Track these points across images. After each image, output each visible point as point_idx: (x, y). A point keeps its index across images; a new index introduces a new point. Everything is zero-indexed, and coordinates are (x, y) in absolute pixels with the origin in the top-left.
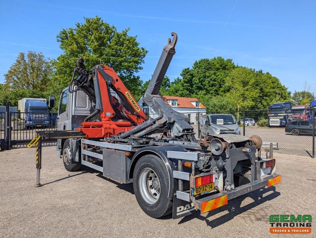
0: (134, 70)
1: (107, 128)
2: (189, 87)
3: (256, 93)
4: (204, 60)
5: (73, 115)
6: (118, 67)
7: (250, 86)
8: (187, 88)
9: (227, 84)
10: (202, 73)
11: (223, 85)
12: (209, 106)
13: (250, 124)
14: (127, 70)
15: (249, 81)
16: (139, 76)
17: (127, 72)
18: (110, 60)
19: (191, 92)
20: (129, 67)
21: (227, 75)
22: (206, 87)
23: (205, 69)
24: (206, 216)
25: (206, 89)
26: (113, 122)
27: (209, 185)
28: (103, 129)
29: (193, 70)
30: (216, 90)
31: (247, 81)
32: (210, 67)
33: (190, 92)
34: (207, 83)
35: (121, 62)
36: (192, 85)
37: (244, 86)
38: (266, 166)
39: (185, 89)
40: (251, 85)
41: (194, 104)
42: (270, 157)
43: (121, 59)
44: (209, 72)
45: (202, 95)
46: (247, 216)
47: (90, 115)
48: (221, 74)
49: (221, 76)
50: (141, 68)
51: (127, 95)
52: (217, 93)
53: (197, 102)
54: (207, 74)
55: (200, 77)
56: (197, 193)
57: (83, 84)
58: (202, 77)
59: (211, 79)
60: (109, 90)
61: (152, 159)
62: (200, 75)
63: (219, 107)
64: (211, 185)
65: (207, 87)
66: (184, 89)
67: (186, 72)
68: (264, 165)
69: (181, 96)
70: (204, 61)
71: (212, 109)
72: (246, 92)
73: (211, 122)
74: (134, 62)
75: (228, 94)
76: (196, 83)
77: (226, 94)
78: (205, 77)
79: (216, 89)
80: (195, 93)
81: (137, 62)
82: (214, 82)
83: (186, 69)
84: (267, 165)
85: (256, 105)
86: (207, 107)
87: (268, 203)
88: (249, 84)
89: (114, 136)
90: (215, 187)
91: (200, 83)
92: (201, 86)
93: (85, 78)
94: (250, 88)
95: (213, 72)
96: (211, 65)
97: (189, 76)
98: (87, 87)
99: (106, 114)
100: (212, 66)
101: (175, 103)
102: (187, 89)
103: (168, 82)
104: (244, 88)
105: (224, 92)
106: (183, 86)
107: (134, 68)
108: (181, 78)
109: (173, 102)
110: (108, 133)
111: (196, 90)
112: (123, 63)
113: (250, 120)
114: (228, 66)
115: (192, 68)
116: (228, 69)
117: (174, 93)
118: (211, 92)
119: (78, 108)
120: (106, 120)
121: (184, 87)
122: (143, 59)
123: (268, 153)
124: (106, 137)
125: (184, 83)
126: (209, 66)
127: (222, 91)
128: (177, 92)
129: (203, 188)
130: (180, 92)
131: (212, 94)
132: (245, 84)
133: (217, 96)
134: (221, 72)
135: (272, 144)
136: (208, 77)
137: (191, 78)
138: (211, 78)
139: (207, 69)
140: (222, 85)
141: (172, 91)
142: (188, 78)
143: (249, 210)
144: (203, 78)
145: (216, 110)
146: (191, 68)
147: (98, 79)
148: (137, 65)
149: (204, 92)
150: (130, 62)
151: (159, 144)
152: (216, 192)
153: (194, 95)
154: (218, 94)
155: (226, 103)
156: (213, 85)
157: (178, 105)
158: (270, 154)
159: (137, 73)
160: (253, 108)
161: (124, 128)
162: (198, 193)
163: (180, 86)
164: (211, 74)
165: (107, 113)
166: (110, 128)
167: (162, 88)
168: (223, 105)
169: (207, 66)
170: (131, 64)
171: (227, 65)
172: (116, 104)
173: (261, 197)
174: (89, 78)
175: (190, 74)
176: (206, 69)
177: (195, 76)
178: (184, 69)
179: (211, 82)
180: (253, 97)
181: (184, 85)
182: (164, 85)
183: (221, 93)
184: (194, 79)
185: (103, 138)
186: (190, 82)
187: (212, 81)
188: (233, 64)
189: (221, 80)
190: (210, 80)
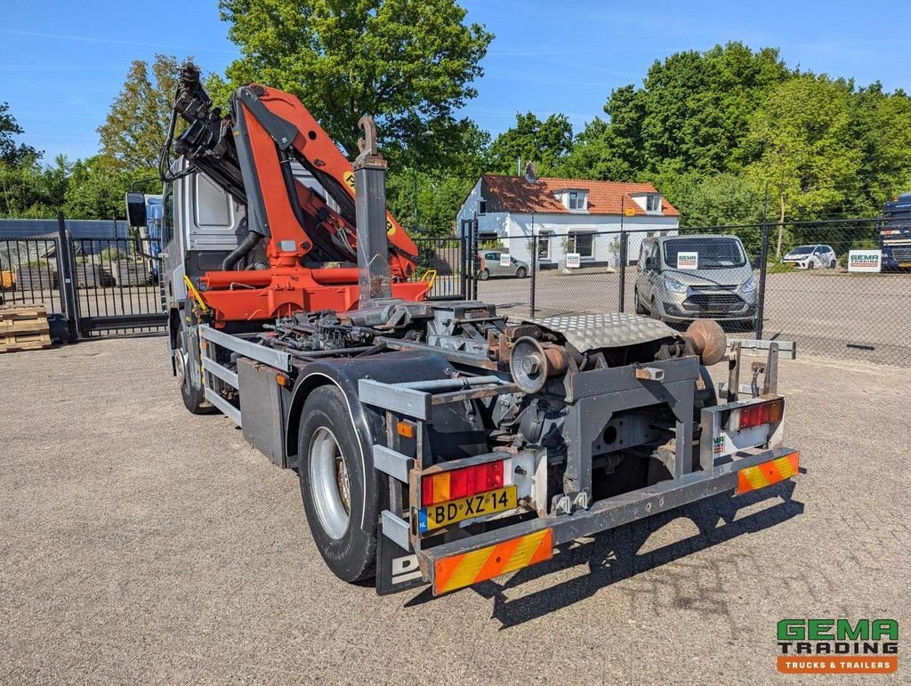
0: (450, 100)
1: (282, 290)
2: (630, 147)
3: (852, 160)
4: (682, 58)
5: (189, 249)
6: (401, 94)
7: (831, 138)
8: (624, 151)
9: (753, 136)
10: (675, 100)
11: (740, 139)
12: (691, 206)
13: (818, 264)
14: (432, 101)
15: (831, 120)
16: (467, 119)
17: (430, 108)
18: (374, 70)
19: (636, 164)
20: (435, 89)
21: (758, 104)
22: (684, 147)
23: (683, 86)
24: (503, 584)
25: (686, 153)
26: (306, 270)
27: (494, 495)
28: (270, 293)
29: (645, 92)
30: (718, 157)
31: (823, 120)
32: (702, 80)
33: (633, 164)
34: (690, 134)
35: (410, 76)
36: (639, 144)
37: (811, 140)
38: (742, 423)
39: (617, 155)
40: (835, 133)
41: (642, 202)
42: (766, 391)
43: (407, 67)
44: (698, 96)
45: (671, 174)
46: (648, 586)
47: (236, 249)
48: (735, 101)
49: (738, 108)
50: (471, 94)
51: (349, 183)
52: (720, 164)
53: (650, 197)
54: (691, 104)
55: (668, 116)
56: (437, 522)
57: (202, 152)
58: (673, 114)
59: (703, 121)
60: (285, 169)
61: (331, 402)
62: (666, 107)
63: (722, 210)
64: (504, 495)
65: (688, 146)
66: (614, 156)
67: (623, 98)
68: (735, 420)
69: (605, 178)
70: (683, 61)
71: (700, 216)
72: (817, 158)
73: (663, 259)
74: (449, 75)
75: (753, 169)
76: (652, 136)
77: (749, 167)
78: (683, 115)
79: (716, 154)
80: (649, 167)
81: (458, 75)
82: (712, 131)
83: (621, 91)
84: (746, 420)
85: (848, 202)
86: (685, 210)
87: (746, 540)
88: (827, 133)
89: (297, 316)
90: (518, 501)
91: (667, 135)
92: (670, 143)
93: (206, 132)
94: (831, 144)
95: (710, 95)
96: (704, 72)
97: (630, 111)
98: (217, 162)
99: (280, 245)
100: (709, 76)
101: (581, 202)
102: (625, 156)
103: (566, 134)
104: (812, 145)
105: (745, 160)
106: (612, 146)
107: (451, 93)
108: (607, 119)
109: (573, 196)
110: (288, 303)
111: (652, 158)
112: (416, 78)
113: (818, 250)
114: (762, 72)
115: (643, 87)
116: (761, 85)
117: (581, 170)
118: (701, 162)
119: (204, 228)
120: (280, 266)
121: (614, 150)
122: (480, 64)
123: (761, 378)
124: (281, 317)
125: (613, 136)
126: (700, 76)
127: (737, 160)
128: (590, 165)
129: (469, 504)
130: (601, 166)
131: (703, 167)
132: (814, 131)
133: (720, 175)
134: (738, 95)
135: (777, 345)
136: (694, 113)
137: (639, 118)
138: (703, 117)
139: (692, 88)
140: (738, 137)
141: (577, 162)
142: (628, 120)
143: (664, 567)
144: (677, 118)
145: (711, 218)
146: (639, 86)
147: (247, 135)
148: (458, 83)
149: (678, 162)
150: (438, 75)
151: (397, 348)
152: (522, 515)
153: (647, 174)
154: (722, 169)
155: (748, 196)
156: (708, 140)
157: (590, 205)
158: (767, 380)
159: (459, 108)
160: (834, 210)
161: (340, 288)
162: (446, 522)
163: (601, 146)
164: (705, 105)
165: (283, 243)
166: (293, 289)
167: (548, 155)
168: (735, 202)
169: (691, 77)
170: (439, 81)
171: (758, 72)
172: (318, 211)
173: (729, 518)
174: (223, 132)
175: (636, 106)
176: (689, 87)
177: (651, 113)
178: (615, 92)
179: (704, 130)
180: (837, 174)
181: (614, 143)
182: (555, 144)
183: (732, 165)
184: (647, 120)
185: (272, 321)
186: (633, 131)
187: (706, 126)
188: (782, 64)
189: (735, 123)
190: (698, 123)
